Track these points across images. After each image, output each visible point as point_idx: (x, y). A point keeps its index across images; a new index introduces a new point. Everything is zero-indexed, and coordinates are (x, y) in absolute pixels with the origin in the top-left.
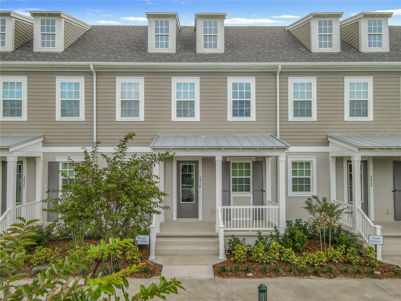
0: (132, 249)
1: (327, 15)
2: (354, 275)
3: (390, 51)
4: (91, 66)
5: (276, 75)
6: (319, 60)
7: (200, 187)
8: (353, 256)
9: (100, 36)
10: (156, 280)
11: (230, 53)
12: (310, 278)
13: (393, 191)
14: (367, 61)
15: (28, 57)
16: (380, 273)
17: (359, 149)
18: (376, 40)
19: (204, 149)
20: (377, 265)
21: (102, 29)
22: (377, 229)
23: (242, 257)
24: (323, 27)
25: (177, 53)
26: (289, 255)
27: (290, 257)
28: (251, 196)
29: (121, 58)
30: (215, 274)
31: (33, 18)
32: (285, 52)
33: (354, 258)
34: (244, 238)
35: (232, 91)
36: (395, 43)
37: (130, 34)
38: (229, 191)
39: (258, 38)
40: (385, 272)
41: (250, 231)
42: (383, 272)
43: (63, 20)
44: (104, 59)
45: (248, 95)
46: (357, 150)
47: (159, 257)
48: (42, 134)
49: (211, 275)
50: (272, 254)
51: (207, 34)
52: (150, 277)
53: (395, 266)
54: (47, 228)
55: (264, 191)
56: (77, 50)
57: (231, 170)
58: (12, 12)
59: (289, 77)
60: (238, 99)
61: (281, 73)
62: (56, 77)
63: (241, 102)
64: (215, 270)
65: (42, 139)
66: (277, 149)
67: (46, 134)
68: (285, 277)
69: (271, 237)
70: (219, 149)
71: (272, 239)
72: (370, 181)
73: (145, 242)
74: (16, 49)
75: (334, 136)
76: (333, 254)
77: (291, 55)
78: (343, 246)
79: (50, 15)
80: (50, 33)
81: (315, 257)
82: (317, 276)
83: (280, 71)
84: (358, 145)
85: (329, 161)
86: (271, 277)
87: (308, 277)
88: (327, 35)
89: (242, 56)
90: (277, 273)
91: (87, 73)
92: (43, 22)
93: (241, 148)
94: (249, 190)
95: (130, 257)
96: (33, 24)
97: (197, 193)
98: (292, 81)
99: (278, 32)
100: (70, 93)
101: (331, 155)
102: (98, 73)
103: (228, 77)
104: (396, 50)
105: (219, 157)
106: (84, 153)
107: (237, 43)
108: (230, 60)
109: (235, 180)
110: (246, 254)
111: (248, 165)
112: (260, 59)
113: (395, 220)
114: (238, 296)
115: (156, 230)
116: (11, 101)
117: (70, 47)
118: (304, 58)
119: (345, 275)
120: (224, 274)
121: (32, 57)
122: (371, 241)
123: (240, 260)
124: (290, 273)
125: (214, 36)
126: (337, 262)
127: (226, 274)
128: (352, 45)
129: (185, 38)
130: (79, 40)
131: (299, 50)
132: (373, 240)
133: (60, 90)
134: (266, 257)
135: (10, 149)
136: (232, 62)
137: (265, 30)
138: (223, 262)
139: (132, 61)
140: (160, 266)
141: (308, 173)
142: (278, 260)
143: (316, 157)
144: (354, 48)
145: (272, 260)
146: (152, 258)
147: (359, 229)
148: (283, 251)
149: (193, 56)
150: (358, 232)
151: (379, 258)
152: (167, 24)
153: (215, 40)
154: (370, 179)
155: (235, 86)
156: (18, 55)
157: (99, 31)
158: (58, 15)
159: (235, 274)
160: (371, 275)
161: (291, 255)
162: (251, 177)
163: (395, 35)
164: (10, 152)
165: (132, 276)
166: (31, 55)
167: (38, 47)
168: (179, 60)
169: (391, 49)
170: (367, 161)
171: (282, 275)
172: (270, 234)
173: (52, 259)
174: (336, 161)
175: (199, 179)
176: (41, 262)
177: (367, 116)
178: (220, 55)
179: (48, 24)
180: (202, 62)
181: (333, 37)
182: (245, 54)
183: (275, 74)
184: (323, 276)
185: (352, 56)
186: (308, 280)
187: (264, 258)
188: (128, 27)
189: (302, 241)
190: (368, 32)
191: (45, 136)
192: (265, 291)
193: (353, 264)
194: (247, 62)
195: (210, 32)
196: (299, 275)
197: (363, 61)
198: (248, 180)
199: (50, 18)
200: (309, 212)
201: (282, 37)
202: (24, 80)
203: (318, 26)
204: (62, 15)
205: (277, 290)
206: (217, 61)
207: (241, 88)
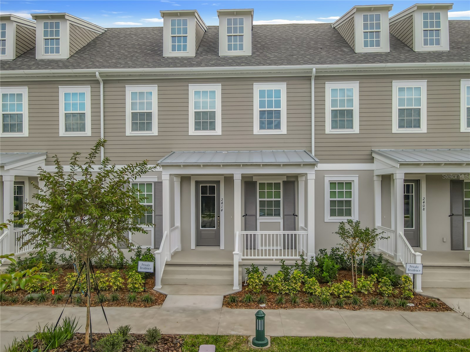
0: (133, 277)
1: (374, 8)
2: (383, 307)
3: (450, 50)
4: (97, 74)
5: (311, 80)
6: (361, 62)
7: (222, 210)
8: (385, 286)
9: (114, 39)
10: (156, 309)
11: (258, 55)
12: (330, 310)
13: (449, 216)
14: (419, 62)
15: (29, 66)
16: (413, 305)
17: (401, 165)
18: (434, 37)
19: (220, 166)
20: (413, 297)
21: (117, 32)
22: (417, 257)
23: (257, 287)
24: (369, 22)
25: (196, 57)
26: (311, 285)
27: (313, 288)
28: (281, 221)
29: (131, 64)
30: (223, 305)
31: (36, 21)
32: (324, 53)
33: (386, 289)
34: (265, 267)
35: (259, 99)
36: (461, 40)
37: (148, 36)
38: (256, 216)
39: (296, 37)
40: (420, 304)
41: (274, 260)
42: (418, 304)
43: (68, 22)
44: (112, 66)
45: (278, 104)
46: (398, 166)
47: (166, 287)
48: (45, 151)
49: (219, 305)
50: (292, 284)
51: (232, 33)
52: (150, 307)
53: (435, 298)
54: (50, 255)
55: (297, 216)
56: (85, 56)
57: (258, 191)
58: (12, 15)
59: (326, 82)
60: (266, 109)
61: (317, 78)
62: (59, 87)
63: (270, 112)
64: (225, 300)
65: (45, 157)
66: (304, 165)
67: (49, 151)
68: (302, 309)
69: (295, 267)
70: (237, 165)
71: (297, 268)
72: (423, 204)
73: (148, 269)
74: (17, 56)
75: (379, 150)
76: (362, 284)
77: (330, 56)
78: (374, 276)
79: (53, 17)
80: (54, 37)
81: (341, 287)
82: (339, 307)
83: (315, 75)
84: (400, 160)
85: (374, 181)
86: (286, 308)
87: (330, 309)
88: (374, 32)
89: (271, 59)
90: (294, 305)
91: (93, 82)
92: (46, 26)
93: (261, 164)
94: (279, 215)
95: (131, 285)
96: (35, 27)
97: (219, 218)
98: (329, 86)
99: (322, 30)
100: (74, 105)
101: (376, 173)
102: (105, 82)
103: (254, 83)
104: (458, 48)
105: (237, 174)
106: (55, 162)
107: (270, 43)
108: (257, 63)
109: (262, 203)
110: (262, 283)
111: (277, 185)
112: (292, 61)
113: (452, 250)
114: (241, 326)
115: (166, 257)
116: (11, 115)
117: (77, 53)
118: (344, 60)
119: (372, 307)
120: (234, 304)
121: (33, 65)
122: (409, 270)
123: (255, 291)
124: (309, 304)
125: (239, 36)
126: (366, 293)
127: (236, 305)
128: (406, 43)
129: (210, 40)
130: (89, 45)
131: (342, 51)
132: (410, 269)
133: (64, 102)
134: (284, 287)
135: (5, 166)
136: (258, 65)
137: (307, 28)
138: (237, 293)
139: (143, 67)
140: (165, 296)
141: (349, 194)
142: (299, 291)
143: (358, 176)
144: (409, 47)
145: (292, 291)
146: (158, 287)
147: (401, 258)
148: (306, 281)
149: (215, 59)
150: (400, 262)
151: (419, 290)
152: (185, 24)
153: (241, 40)
154: (423, 201)
155: (262, 93)
156: (19, 63)
157: (114, 34)
158: (62, 17)
159: (245, 305)
160: (403, 307)
161: (314, 286)
162: (281, 199)
163: (463, 31)
164: (5, 170)
165: (130, 304)
166: (33, 63)
167: (41, 54)
168: (197, 64)
169: (452, 47)
170: (419, 180)
171: (300, 307)
172: (295, 263)
173: (48, 286)
174: (381, 181)
175: (221, 202)
176: (36, 290)
177: (419, 127)
178: (246, 58)
179: (52, 27)
180: (223, 66)
181: (382, 34)
182: (275, 56)
183: (309, 78)
184: (347, 307)
185: (403, 57)
186: (329, 311)
187: (283, 288)
188: (147, 28)
189: (330, 270)
190: (424, 28)
191: (47, 154)
192: (263, 318)
193: (385, 295)
194: (275, 65)
195: (235, 31)
196: (319, 306)
197: (414, 62)
198: (278, 203)
199: (54, 21)
200: (341, 238)
201: (325, 35)
202: (24, 91)
203: (363, 22)
204: (67, 17)
205: (288, 320)
206: (241, 65)
207: (270, 96)
